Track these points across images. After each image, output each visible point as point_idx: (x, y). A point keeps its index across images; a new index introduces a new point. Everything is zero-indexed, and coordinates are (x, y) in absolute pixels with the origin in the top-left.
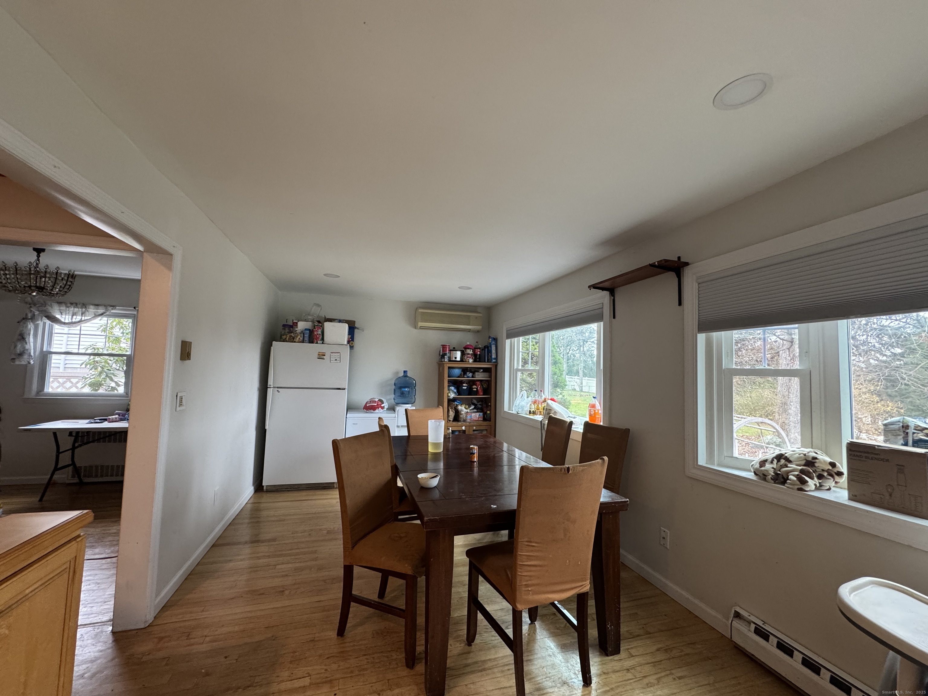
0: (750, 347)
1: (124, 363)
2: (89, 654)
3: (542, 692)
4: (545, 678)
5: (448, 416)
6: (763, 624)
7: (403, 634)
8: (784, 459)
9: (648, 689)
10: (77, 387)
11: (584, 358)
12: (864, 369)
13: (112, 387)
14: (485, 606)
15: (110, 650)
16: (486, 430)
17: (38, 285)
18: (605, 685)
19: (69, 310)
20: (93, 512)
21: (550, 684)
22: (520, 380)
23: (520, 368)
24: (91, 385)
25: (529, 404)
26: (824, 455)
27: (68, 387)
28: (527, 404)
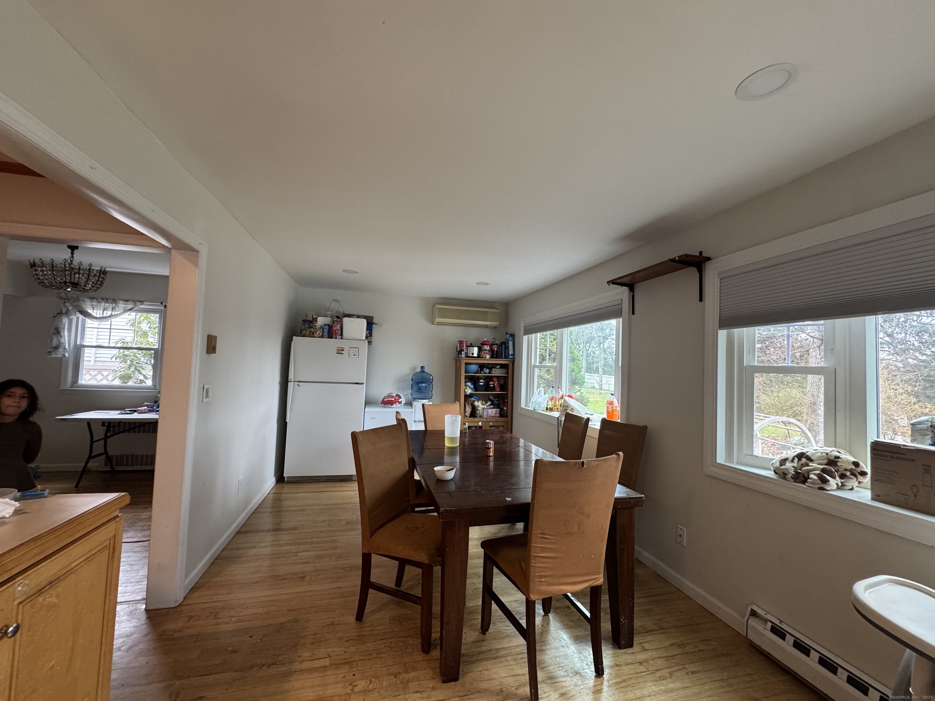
0: (779, 345)
1: (152, 356)
2: (125, 629)
3: (554, 681)
4: (558, 668)
5: (465, 412)
6: (780, 623)
7: (419, 621)
8: (805, 458)
9: (661, 682)
10: (108, 380)
11: (604, 356)
12: (901, 369)
13: (141, 380)
14: (501, 598)
15: (144, 626)
16: (503, 426)
17: (72, 280)
18: (617, 676)
19: (100, 305)
20: (130, 495)
21: (563, 673)
22: (537, 377)
23: (538, 364)
24: (122, 378)
25: (546, 401)
26: (848, 454)
27: (99, 380)
28: (545, 400)
